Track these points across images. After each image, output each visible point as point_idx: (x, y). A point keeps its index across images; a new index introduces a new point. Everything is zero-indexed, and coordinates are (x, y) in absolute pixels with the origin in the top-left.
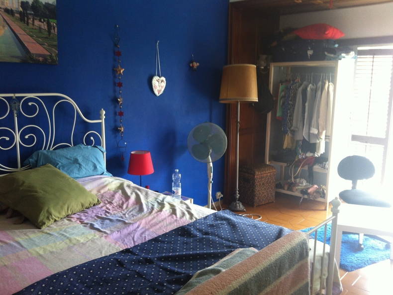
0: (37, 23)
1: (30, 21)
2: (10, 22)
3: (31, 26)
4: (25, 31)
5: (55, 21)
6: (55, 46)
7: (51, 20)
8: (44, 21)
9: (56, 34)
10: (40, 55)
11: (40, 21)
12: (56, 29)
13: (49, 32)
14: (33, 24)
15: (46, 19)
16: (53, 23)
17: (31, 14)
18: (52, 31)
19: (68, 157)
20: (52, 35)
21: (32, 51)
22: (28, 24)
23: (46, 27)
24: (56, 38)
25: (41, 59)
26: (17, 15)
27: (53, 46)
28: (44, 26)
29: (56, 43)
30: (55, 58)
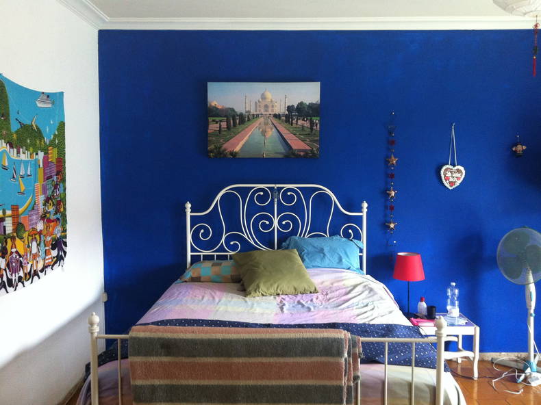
0: (300, 122)
1: (294, 122)
2: (277, 125)
3: (294, 125)
4: (289, 130)
5: (318, 118)
6: (317, 141)
7: (313, 118)
8: (307, 119)
9: (318, 129)
10: (302, 151)
11: (303, 120)
12: (318, 125)
13: (311, 128)
14: (297, 124)
15: (309, 118)
16: (316, 120)
17: (295, 115)
18: (315, 128)
19: (315, 246)
20: (314, 132)
21: (294, 147)
22: (292, 124)
23: (309, 125)
24: (318, 133)
25: (302, 154)
26: (283, 118)
27: (315, 141)
28: (307, 124)
29: (318, 138)
30: (316, 152)
